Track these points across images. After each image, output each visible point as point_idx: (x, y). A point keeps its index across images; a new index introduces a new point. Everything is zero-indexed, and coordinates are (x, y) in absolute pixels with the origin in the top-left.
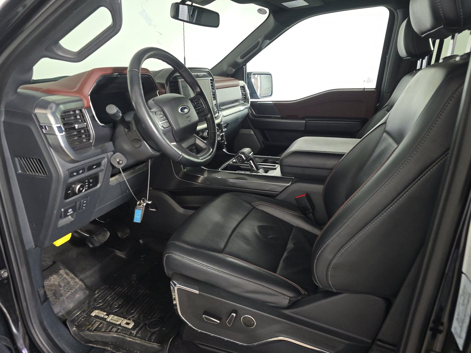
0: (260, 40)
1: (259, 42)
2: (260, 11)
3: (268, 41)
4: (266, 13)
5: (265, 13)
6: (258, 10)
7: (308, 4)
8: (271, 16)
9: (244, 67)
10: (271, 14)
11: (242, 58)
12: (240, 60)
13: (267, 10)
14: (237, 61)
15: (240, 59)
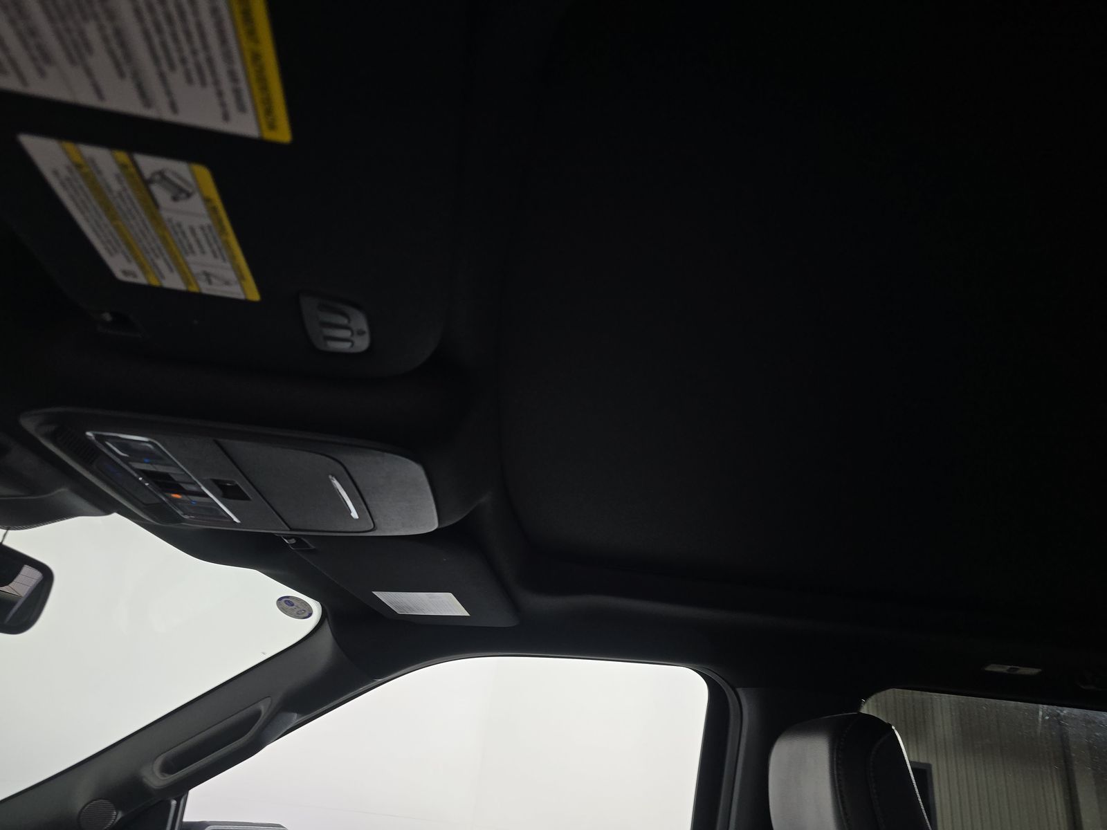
0: (263, 707)
1: (258, 714)
2: (286, 604)
3: (295, 718)
4: (310, 615)
5: (306, 614)
6: (280, 599)
7: (467, 614)
8: (327, 631)
9: (174, 802)
10: (326, 622)
11: (167, 768)
12: (155, 779)
13: (316, 607)
14: (145, 780)
15: (158, 774)
